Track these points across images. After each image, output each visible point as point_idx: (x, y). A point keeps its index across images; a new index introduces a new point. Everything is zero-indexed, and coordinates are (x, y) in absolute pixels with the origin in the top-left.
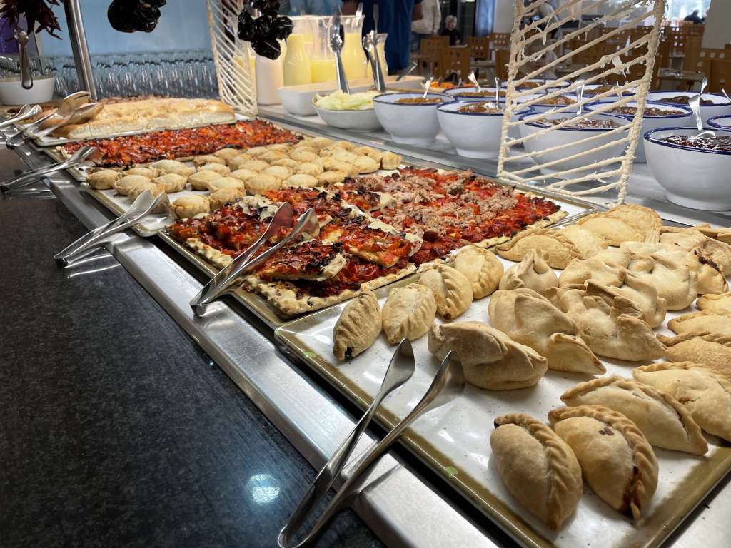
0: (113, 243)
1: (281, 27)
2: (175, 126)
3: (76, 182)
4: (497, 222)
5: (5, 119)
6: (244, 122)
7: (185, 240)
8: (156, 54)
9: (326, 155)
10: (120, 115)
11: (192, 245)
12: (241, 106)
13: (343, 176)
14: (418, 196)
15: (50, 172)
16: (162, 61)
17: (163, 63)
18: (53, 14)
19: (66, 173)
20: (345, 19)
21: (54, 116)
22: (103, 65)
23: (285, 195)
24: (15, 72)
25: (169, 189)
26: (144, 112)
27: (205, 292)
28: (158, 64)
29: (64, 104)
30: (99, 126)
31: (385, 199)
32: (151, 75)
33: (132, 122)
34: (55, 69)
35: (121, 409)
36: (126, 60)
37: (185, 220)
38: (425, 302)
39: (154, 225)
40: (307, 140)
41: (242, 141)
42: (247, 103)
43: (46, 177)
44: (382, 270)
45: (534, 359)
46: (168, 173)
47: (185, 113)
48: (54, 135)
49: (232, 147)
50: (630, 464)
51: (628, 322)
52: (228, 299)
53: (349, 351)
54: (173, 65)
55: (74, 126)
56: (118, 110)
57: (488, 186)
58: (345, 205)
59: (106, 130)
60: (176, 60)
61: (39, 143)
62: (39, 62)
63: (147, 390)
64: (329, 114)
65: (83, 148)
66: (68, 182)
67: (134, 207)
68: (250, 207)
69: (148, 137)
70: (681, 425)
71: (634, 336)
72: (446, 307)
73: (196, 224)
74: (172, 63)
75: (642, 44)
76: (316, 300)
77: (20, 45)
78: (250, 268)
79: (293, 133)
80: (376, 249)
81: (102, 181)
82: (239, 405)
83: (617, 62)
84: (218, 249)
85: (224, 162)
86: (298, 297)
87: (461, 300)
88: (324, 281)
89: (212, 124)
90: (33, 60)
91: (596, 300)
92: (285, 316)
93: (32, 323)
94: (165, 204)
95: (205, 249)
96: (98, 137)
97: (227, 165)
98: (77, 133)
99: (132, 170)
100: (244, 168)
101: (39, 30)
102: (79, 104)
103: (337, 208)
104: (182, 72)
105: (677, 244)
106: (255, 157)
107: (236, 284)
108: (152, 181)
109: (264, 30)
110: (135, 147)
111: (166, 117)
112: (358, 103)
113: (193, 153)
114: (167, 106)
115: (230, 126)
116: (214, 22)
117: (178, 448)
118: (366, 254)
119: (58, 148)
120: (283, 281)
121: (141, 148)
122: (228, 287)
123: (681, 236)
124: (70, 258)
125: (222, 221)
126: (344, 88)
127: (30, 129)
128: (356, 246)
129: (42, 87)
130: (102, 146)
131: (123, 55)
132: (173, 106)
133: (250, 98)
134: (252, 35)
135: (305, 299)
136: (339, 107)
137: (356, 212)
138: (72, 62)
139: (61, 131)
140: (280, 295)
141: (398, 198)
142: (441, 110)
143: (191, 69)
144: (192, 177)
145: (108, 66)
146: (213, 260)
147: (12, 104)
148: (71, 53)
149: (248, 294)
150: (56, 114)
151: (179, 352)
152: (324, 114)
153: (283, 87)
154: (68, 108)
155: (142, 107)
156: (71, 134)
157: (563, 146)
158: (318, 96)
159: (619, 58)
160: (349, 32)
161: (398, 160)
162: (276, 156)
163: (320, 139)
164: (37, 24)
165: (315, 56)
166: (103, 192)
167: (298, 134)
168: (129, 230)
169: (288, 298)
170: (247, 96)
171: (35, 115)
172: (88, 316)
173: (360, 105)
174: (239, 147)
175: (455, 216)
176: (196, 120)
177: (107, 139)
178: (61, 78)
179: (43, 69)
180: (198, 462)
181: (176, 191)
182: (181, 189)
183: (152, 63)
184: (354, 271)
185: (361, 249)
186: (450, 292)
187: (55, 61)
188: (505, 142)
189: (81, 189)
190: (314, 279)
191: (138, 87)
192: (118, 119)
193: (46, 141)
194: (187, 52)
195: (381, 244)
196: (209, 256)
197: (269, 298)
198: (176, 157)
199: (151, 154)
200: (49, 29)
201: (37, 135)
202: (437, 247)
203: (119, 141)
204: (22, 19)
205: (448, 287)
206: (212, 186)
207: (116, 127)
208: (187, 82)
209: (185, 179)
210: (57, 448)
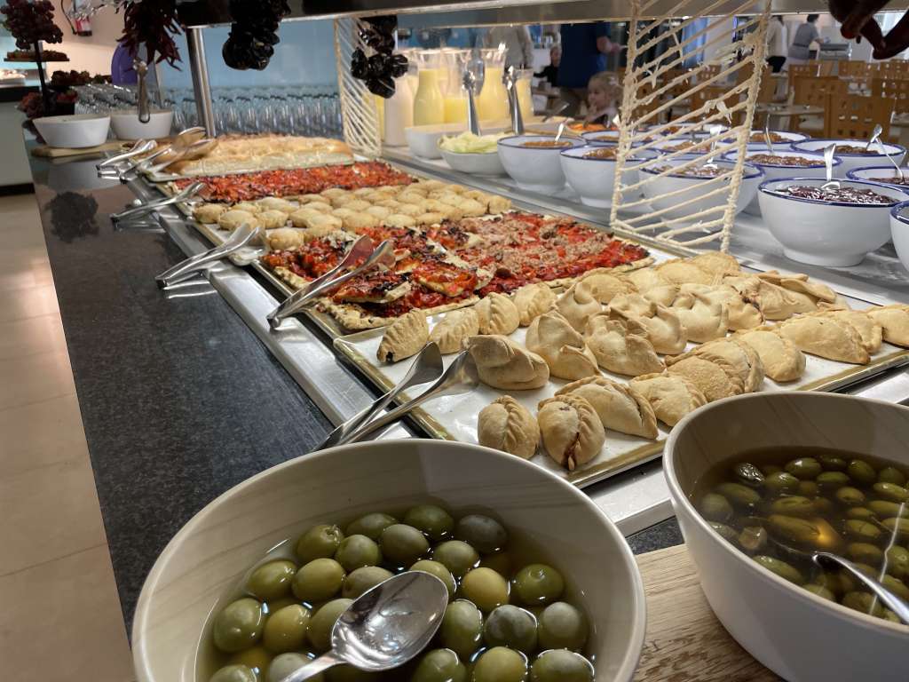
0: (210, 271)
1: (395, 66)
2: (290, 166)
3: (183, 216)
4: (576, 264)
5: (119, 154)
6: (361, 163)
7: (274, 268)
8: (282, 88)
9: (434, 198)
10: (234, 153)
11: (279, 273)
12: (365, 148)
13: (441, 217)
14: (508, 238)
15: (160, 206)
16: (289, 95)
17: (289, 99)
18: (174, 44)
19: (175, 208)
20: (486, 53)
21: (168, 151)
22: (225, 99)
23: (375, 232)
24: (133, 105)
25: (269, 224)
26: (259, 150)
27: (280, 309)
28: (284, 99)
29: (178, 140)
30: (212, 163)
31: (473, 239)
32: (276, 111)
33: (245, 160)
34: (174, 103)
35: (197, 390)
36: (250, 94)
37: (278, 251)
38: (466, 321)
39: (251, 256)
40: (422, 183)
41: (353, 182)
42: (371, 143)
43: (155, 211)
44: (445, 298)
45: (535, 363)
46: (271, 209)
47: (301, 152)
48: (166, 170)
49: (341, 188)
50: (574, 430)
51: (633, 340)
52: (302, 317)
53: (390, 355)
54: (300, 101)
55: (186, 162)
56: (232, 147)
57: (585, 232)
58: (430, 242)
59: (219, 168)
60: (305, 95)
61: (152, 178)
62: (158, 94)
63: (220, 379)
64: (453, 157)
65: (193, 184)
66: (177, 217)
67: (232, 238)
68: (337, 240)
69: (259, 175)
70: (638, 414)
71: (637, 352)
72: (489, 329)
73: (287, 254)
74: (298, 98)
75: (743, 89)
76: (377, 319)
77: (139, 77)
78: (325, 291)
79: (409, 176)
80: (442, 280)
81: (207, 215)
82: (293, 393)
83: (722, 108)
84: (302, 276)
85: (329, 201)
86: (361, 316)
87: (504, 322)
88: (386, 303)
89: (327, 165)
90: (152, 92)
91: (616, 323)
92: (346, 330)
93: (130, 328)
94: (261, 237)
95: (290, 276)
96: (210, 175)
97: (331, 205)
98: (191, 169)
99: (237, 205)
100: (345, 207)
101: (159, 61)
102: (194, 140)
103: (422, 245)
104: (309, 109)
105: (733, 287)
106: (362, 197)
107: (311, 305)
108: (255, 216)
109: (377, 68)
110: (246, 184)
111: (282, 156)
112: (484, 146)
113: (301, 192)
114: (283, 144)
115: (345, 167)
116: (341, 55)
117: (237, 416)
118: (433, 284)
119: (170, 184)
120: (352, 303)
121: (250, 186)
122: (303, 306)
123: (739, 280)
124: (171, 280)
125: (309, 252)
126: (475, 129)
127: (144, 166)
128: (426, 277)
129: (159, 121)
130: (212, 183)
131: (247, 89)
132: (290, 145)
133: (374, 138)
134: (365, 74)
135: (366, 319)
136: (464, 150)
137: (438, 248)
138: (192, 96)
139: (174, 167)
140: (346, 314)
141: (487, 239)
142: (564, 155)
143: (319, 104)
144: (293, 215)
145: (230, 101)
146: (296, 285)
147: (126, 138)
148: (191, 85)
149: (320, 314)
150: (170, 150)
151: (252, 354)
152: (450, 158)
153: (412, 127)
154: (182, 144)
155: (256, 145)
156: (184, 171)
157: (670, 194)
158: (445, 138)
159: (723, 103)
160: (490, 66)
161: (506, 205)
162: (380, 197)
163: (433, 182)
164: (157, 55)
165: (450, 94)
166: (208, 226)
167: (414, 177)
168: (226, 260)
169: (353, 317)
170: (372, 135)
171: (151, 151)
172: (180, 325)
173: (486, 148)
174: (348, 188)
175: (539, 258)
176: (312, 160)
177: (218, 177)
178: (180, 112)
179: (162, 101)
180: (251, 425)
181: (277, 227)
182: (281, 224)
183: (278, 97)
184: (419, 298)
185: (429, 280)
186: (494, 315)
187: (175, 94)
188: (618, 189)
189: (187, 223)
190: (377, 302)
191: (260, 124)
192: (232, 156)
193: (158, 177)
194: (316, 87)
195: (448, 275)
196: (292, 282)
197: (337, 318)
198: (284, 195)
199: (259, 192)
200: (170, 60)
201: (150, 170)
202: (506, 284)
203: (230, 179)
204: (142, 49)
205: (494, 311)
206: (310, 223)
207: (230, 165)
208: (314, 119)
209: (286, 216)
210: (144, 410)
